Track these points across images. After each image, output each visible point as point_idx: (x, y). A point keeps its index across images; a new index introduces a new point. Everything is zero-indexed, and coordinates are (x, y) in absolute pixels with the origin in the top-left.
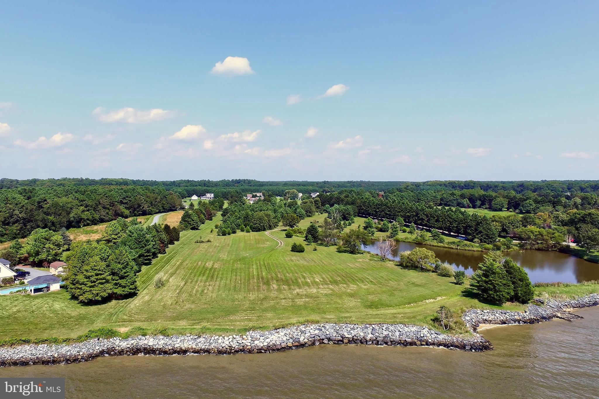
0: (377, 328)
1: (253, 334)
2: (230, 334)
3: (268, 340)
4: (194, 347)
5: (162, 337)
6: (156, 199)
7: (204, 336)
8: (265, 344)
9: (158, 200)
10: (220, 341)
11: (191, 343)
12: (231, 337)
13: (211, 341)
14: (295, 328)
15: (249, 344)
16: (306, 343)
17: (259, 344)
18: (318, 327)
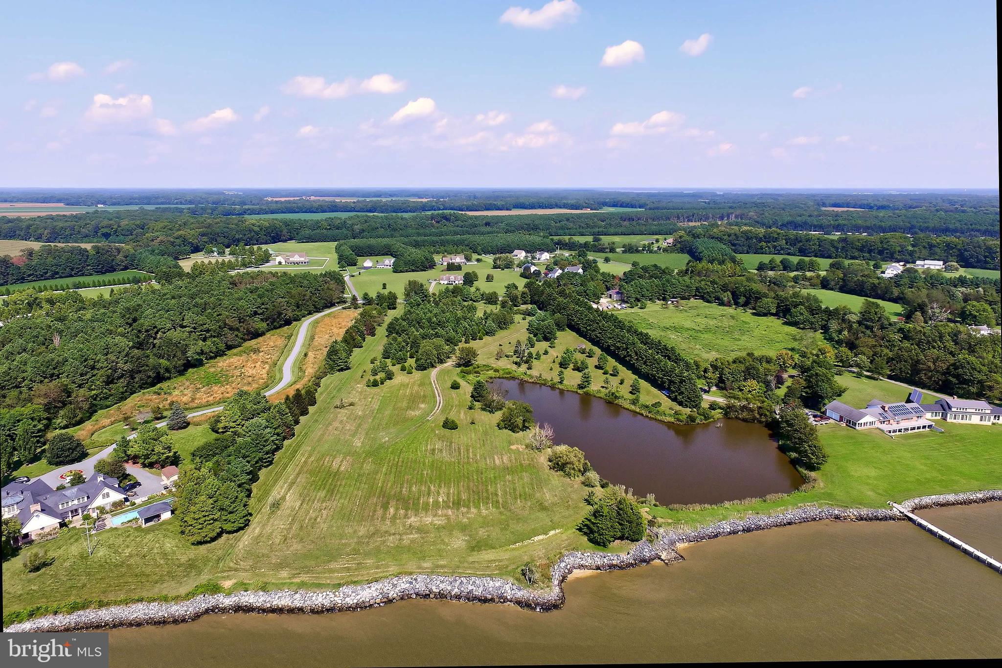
0: (465, 581)
1: (346, 590)
2: (325, 590)
3: (358, 597)
4: (290, 604)
5: (262, 593)
6: (305, 295)
7: (301, 592)
8: (355, 601)
9: (307, 298)
10: (314, 598)
11: (287, 600)
12: (325, 594)
13: (306, 598)
14: (388, 581)
15: (340, 602)
16: (394, 599)
17: (350, 601)
18: (410, 580)
